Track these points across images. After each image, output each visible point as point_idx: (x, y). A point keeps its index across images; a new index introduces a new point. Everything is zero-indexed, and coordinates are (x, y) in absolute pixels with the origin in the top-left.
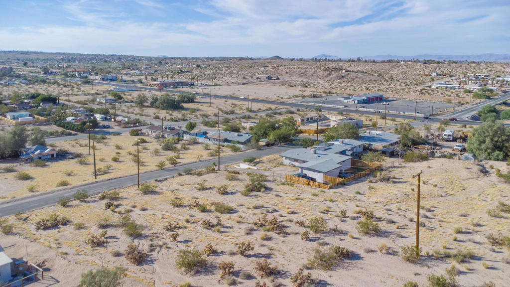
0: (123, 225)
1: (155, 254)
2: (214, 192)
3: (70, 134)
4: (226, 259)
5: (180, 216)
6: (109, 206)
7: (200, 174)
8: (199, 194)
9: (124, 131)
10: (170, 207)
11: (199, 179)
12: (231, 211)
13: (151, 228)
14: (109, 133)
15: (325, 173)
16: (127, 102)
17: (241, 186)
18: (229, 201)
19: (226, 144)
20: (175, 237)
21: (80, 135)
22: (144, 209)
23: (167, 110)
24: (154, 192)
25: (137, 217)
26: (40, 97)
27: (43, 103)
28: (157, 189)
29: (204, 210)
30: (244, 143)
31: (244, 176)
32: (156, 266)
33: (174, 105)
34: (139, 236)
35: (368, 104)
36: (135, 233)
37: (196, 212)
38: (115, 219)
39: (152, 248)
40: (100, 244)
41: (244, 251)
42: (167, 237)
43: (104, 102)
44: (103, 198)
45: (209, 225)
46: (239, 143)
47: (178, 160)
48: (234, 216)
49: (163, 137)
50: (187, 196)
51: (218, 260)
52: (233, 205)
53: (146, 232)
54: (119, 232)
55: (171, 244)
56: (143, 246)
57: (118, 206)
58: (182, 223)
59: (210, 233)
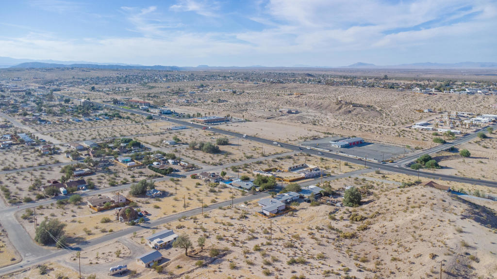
0: (201, 228)
1: (210, 236)
2: (229, 218)
3: (159, 177)
4: (227, 238)
5: (217, 226)
6: (195, 222)
7: (225, 210)
8: (223, 218)
9: (187, 174)
10: (213, 223)
11: (224, 212)
12: (232, 225)
13: (209, 230)
14: (179, 176)
15: (270, 212)
16: (183, 144)
17: (238, 216)
18: (233, 222)
19: (240, 189)
20: (215, 232)
21: (165, 177)
22: (206, 224)
23: (210, 153)
24: (208, 217)
25: (204, 226)
26: (131, 142)
27: (134, 147)
28: (209, 216)
29: (224, 225)
30: (248, 190)
31: (241, 211)
32: (211, 239)
33: (215, 151)
34: (206, 232)
35: (348, 148)
36: (205, 231)
37: (222, 225)
38: (198, 226)
39: (210, 235)
40: (196, 233)
41: (232, 236)
42: (213, 232)
43: (169, 144)
44: (191, 218)
45: (225, 229)
46: (246, 189)
47: (217, 200)
48: (233, 227)
49: (209, 180)
50: (219, 219)
51: (225, 238)
52: (233, 223)
53: (207, 231)
54: (200, 230)
55: (214, 233)
56: (208, 234)
57: (197, 222)
58: (217, 228)
59: (225, 232)
